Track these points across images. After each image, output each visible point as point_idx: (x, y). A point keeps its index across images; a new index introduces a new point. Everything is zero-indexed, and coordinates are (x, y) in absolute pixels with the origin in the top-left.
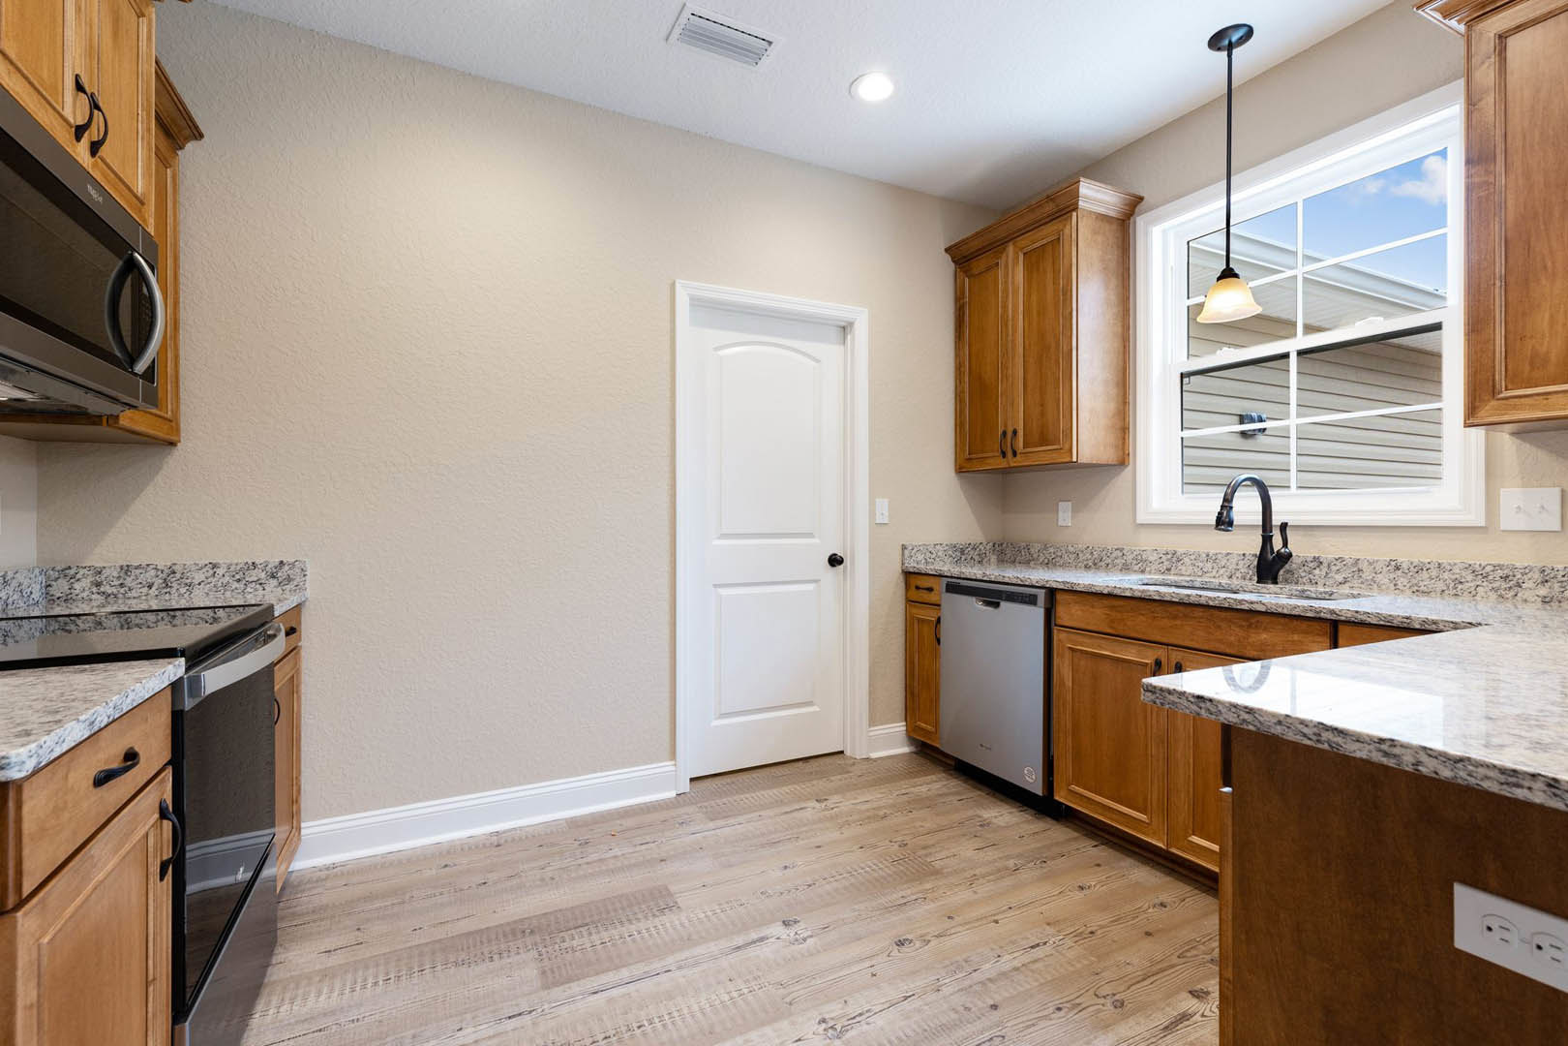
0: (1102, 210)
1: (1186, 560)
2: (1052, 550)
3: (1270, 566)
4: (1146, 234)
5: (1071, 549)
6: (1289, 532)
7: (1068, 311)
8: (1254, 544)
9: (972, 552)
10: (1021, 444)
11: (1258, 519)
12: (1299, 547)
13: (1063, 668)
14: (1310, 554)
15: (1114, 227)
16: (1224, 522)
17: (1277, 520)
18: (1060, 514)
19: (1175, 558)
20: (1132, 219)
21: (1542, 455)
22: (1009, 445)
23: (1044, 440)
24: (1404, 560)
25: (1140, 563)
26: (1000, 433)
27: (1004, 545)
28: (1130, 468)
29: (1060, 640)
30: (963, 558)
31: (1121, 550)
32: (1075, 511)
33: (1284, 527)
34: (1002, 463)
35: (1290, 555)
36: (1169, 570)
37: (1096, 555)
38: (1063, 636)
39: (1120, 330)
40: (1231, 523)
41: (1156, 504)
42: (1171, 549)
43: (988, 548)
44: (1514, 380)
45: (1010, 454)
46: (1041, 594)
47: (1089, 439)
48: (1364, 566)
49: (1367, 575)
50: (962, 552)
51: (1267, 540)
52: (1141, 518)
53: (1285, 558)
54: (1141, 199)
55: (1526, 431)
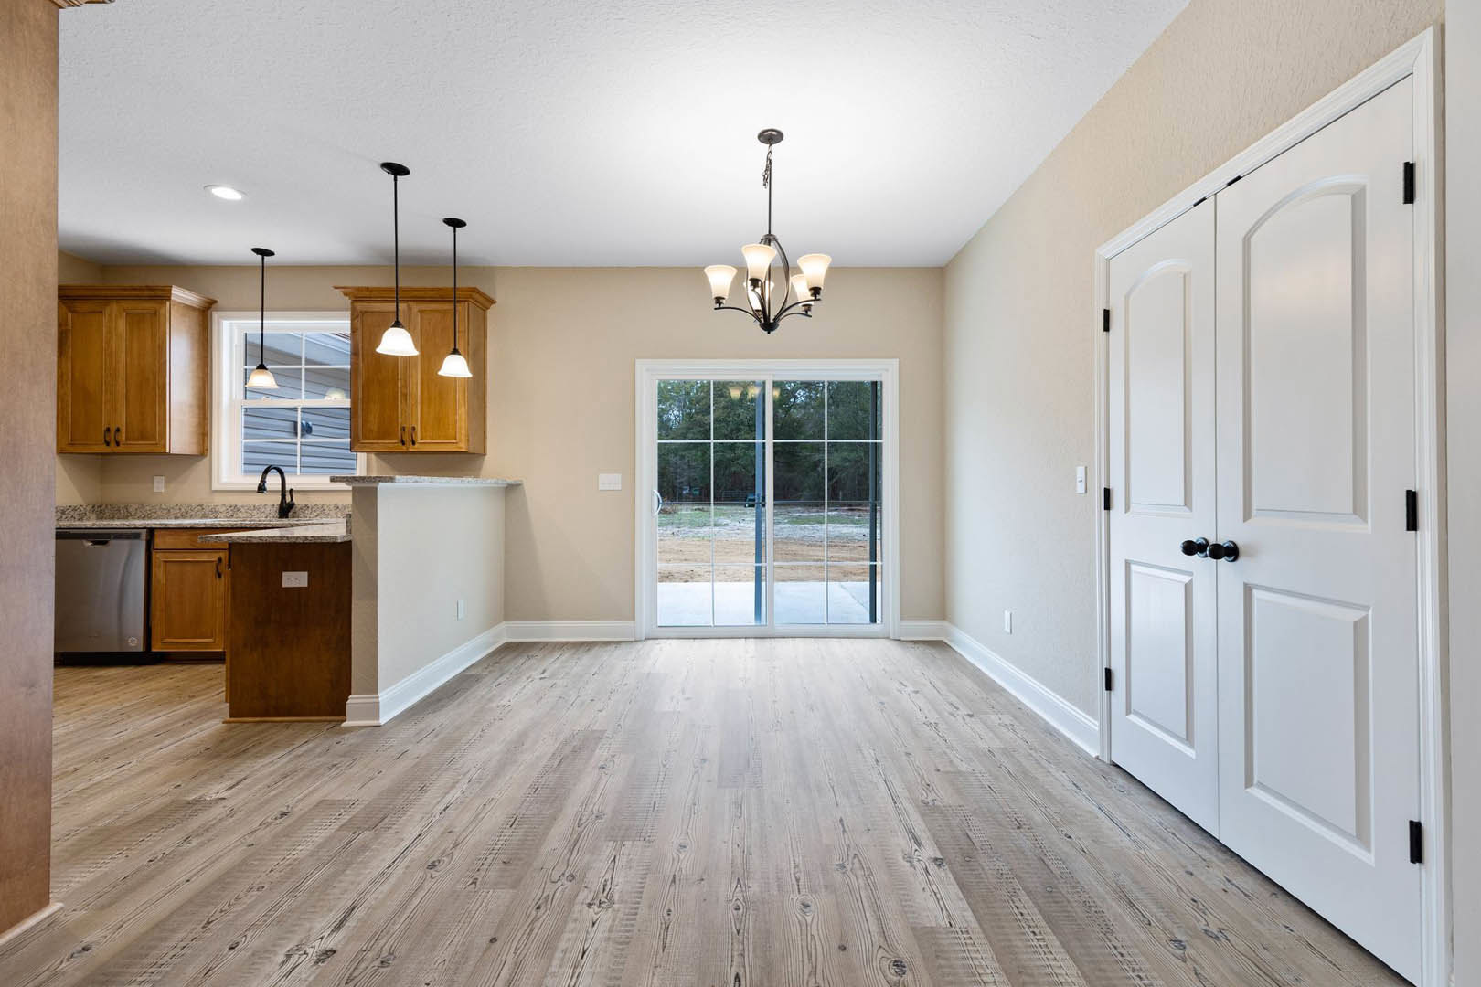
0: (187, 303)
1: (242, 510)
2: (148, 508)
3: (286, 510)
4: (219, 324)
5: (163, 507)
6: (293, 493)
7: (162, 361)
8: (277, 500)
9: (72, 513)
10: (124, 438)
11: (280, 488)
12: (298, 500)
13: (159, 573)
14: (304, 504)
15: (197, 313)
16: (261, 489)
17: (288, 488)
18: (155, 485)
19: (236, 509)
20: (209, 311)
21: (384, 465)
22: (113, 438)
23: (143, 437)
24: (340, 504)
25: (215, 512)
26: (104, 428)
27: (104, 507)
28: (208, 457)
29: (156, 558)
30: (64, 517)
31: (201, 506)
32: (167, 482)
33: (291, 491)
34: (107, 450)
35: (294, 504)
36: (232, 516)
37: (183, 510)
38: (158, 555)
39: (201, 375)
40: (265, 489)
41: (225, 479)
42: (233, 504)
43: (88, 509)
44: (365, 438)
45: (113, 444)
46: (144, 533)
47: (179, 438)
48: (325, 508)
49: (327, 512)
50: (63, 512)
51: (283, 496)
52: (215, 486)
53: (291, 505)
54: (216, 302)
55: (378, 454)
